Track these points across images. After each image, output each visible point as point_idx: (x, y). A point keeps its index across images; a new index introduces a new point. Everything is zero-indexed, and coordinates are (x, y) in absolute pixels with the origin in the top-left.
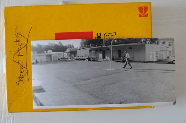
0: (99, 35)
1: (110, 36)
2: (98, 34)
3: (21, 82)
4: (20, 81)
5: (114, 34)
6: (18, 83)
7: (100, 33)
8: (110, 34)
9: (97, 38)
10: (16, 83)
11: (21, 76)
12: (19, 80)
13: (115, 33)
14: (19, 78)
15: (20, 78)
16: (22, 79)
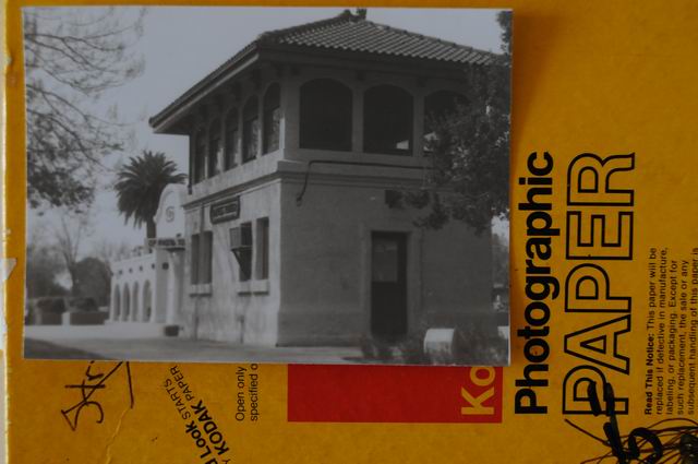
0: (540, 163)
1: (603, 171)
2: (533, 156)
3: (90, 412)
4: (85, 402)
5: (627, 163)
6: (74, 412)
7: (547, 157)
8: (603, 163)
9: (531, 181)
10: (64, 413)
11: (91, 378)
12: (82, 399)
13: (632, 156)
14: (80, 390)
15: (87, 391)
16: (97, 395)
